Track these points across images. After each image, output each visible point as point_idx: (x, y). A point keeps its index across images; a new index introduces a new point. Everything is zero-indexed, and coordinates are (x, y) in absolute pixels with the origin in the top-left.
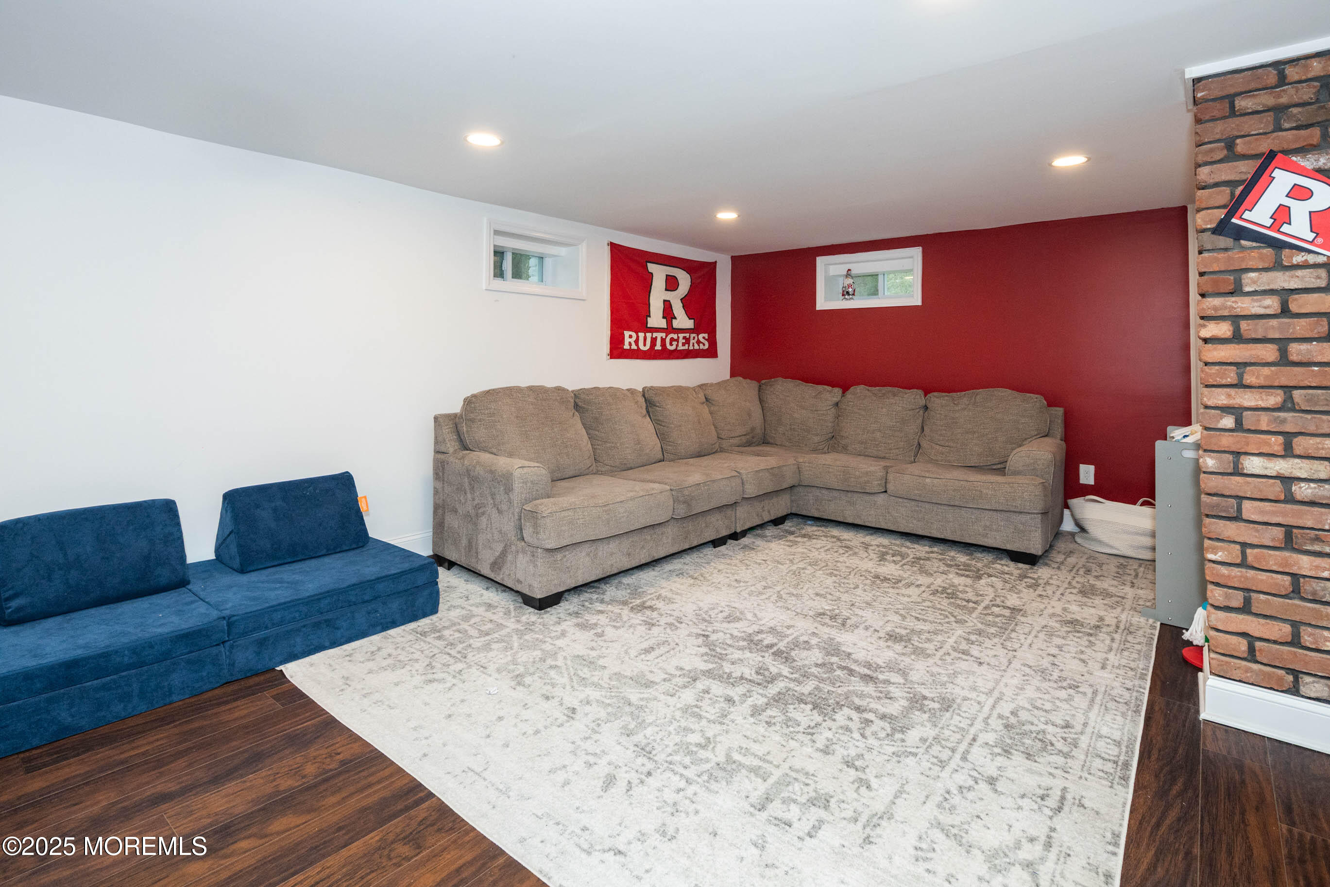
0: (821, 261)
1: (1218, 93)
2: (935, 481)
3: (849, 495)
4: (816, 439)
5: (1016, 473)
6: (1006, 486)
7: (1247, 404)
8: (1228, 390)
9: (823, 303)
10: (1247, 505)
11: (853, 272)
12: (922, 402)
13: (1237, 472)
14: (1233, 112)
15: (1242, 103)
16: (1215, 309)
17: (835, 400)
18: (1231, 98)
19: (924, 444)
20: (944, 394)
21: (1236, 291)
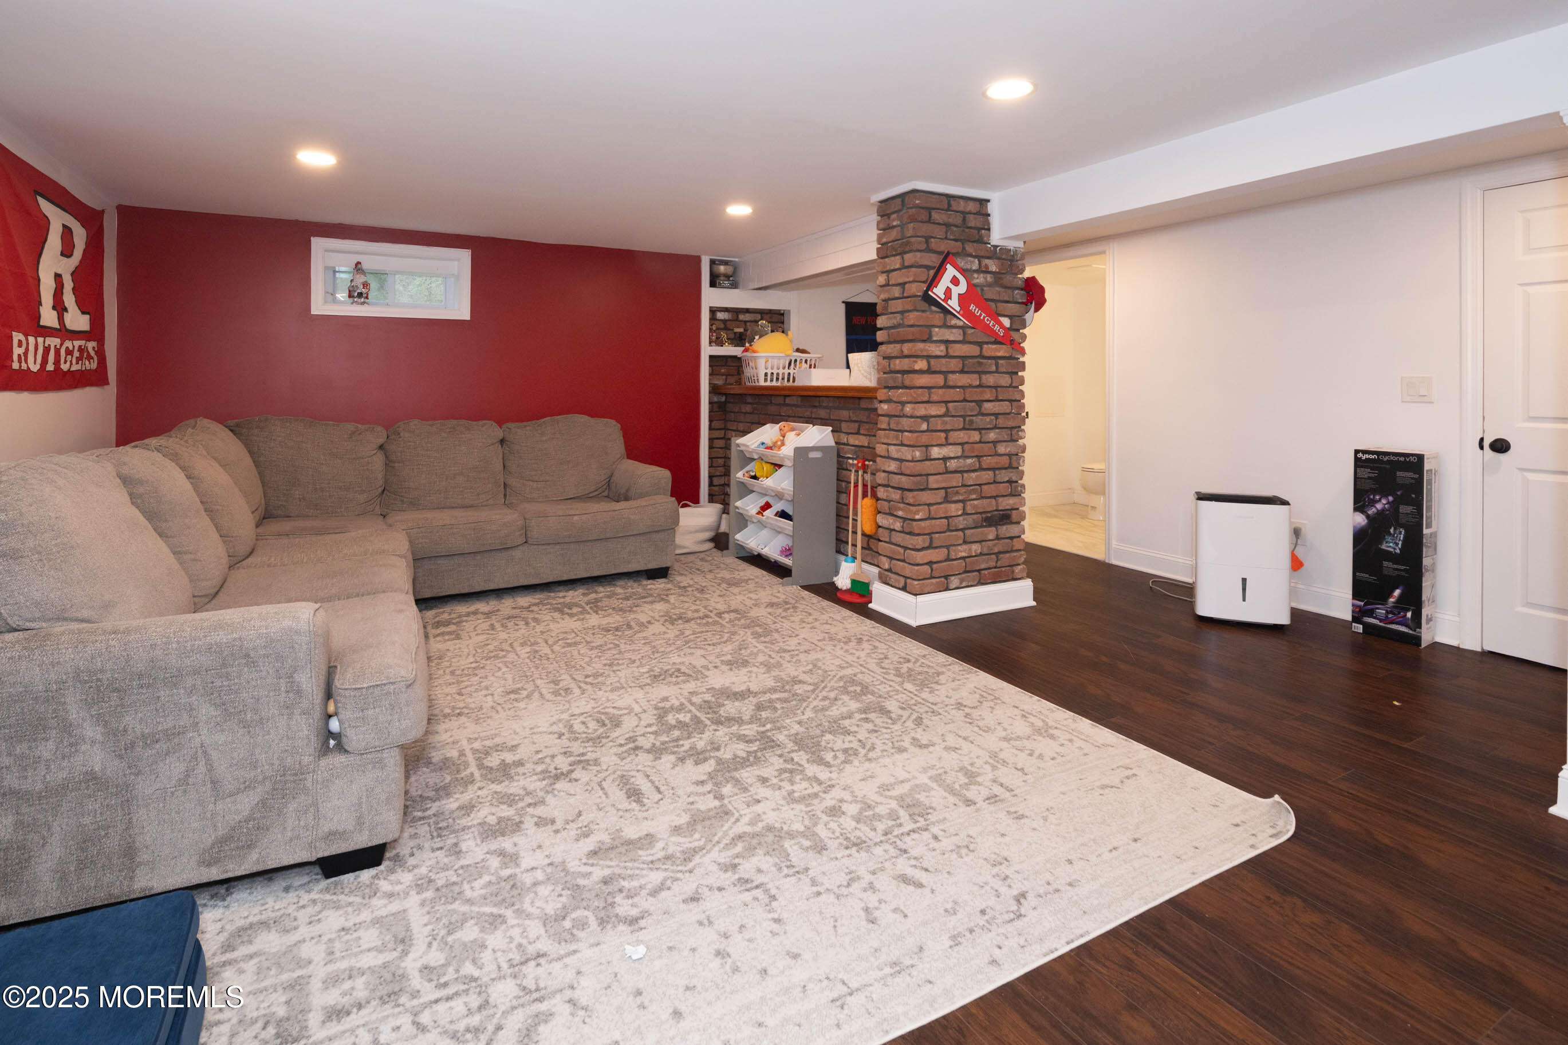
0: (319, 245)
1: (924, 205)
2: (584, 517)
3: (479, 557)
4: (362, 498)
5: (642, 496)
6: (650, 508)
7: (933, 413)
8: (925, 405)
9: (319, 306)
10: (931, 479)
11: (365, 266)
12: (499, 433)
13: (928, 459)
14: (930, 221)
15: (936, 216)
16: (922, 351)
17: (381, 440)
18: (929, 210)
19: (513, 482)
20: (525, 423)
21: (929, 340)
